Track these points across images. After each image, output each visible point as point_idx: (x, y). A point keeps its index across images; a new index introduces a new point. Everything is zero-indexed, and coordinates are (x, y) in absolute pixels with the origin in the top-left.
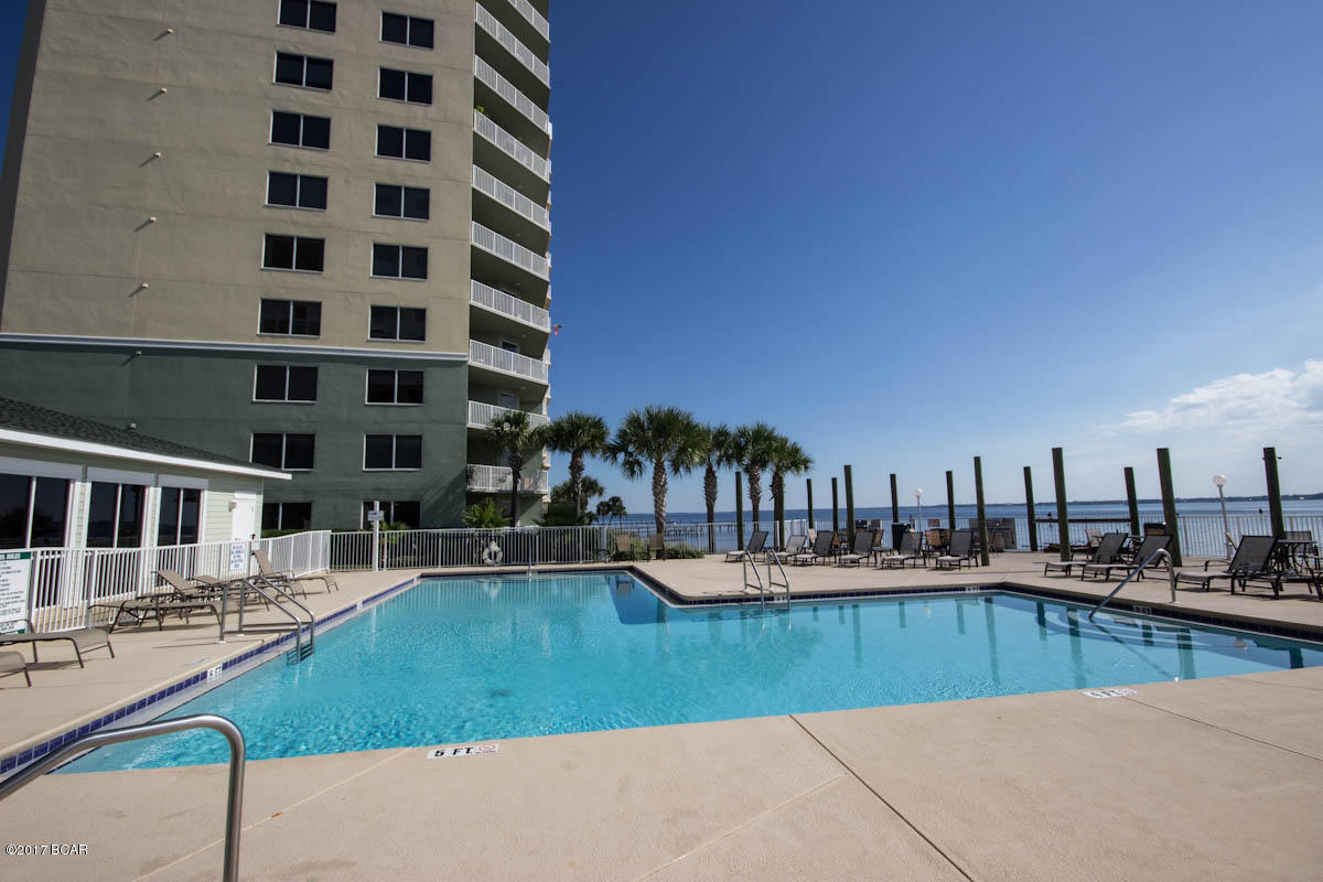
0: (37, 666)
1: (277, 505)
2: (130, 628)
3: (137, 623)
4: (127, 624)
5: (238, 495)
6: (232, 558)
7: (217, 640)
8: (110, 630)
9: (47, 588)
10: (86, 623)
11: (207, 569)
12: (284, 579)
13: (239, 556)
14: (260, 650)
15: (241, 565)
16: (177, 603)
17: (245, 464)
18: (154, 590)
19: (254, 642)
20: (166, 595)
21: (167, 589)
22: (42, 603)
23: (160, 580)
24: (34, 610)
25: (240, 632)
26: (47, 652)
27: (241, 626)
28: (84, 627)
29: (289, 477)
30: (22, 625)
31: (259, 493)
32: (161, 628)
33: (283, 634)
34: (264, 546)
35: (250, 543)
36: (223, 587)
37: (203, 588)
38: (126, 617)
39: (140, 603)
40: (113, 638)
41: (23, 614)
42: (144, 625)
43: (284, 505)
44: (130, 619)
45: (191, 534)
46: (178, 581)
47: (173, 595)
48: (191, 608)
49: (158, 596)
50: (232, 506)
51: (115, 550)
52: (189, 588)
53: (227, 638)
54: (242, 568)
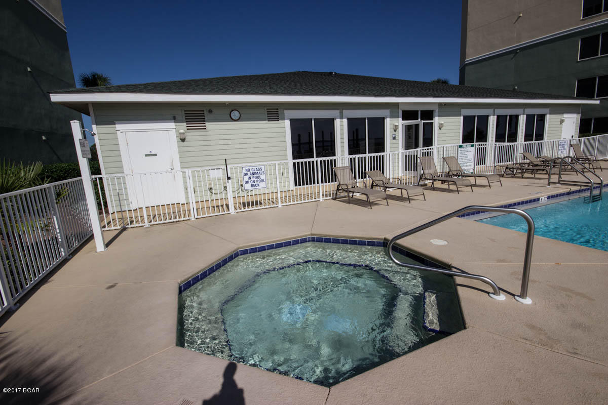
0: (475, 185)
1: (591, 120)
2: (510, 176)
3: (513, 174)
4: (509, 174)
5: (565, 115)
6: (560, 148)
7: (547, 186)
8: (502, 176)
9: (481, 158)
10: (494, 172)
11: (547, 153)
12: (589, 160)
13: (564, 147)
14: (569, 193)
15: (565, 151)
16: (531, 167)
17: (573, 98)
18: (522, 161)
19: (566, 189)
20: (526, 163)
21: (527, 161)
22: (478, 164)
23: (524, 157)
24: (476, 166)
25: (559, 183)
26: (480, 181)
27: (559, 181)
28: (493, 174)
29: (598, 102)
30: (472, 171)
31: (578, 113)
32: (522, 178)
33: (583, 188)
34: (580, 141)
35: (571, 140)
36: (554, 162)
37: (543, 161)
38: (509, 171)
39: (514, 166)
40: (502, 179)
41: (472, 167)
42: (516, 176)
43: (595, 119)
44: (509, 173)
45: (540, 136)
46: (533, 158)
47: (529, 164)
48: (537, 170)
49: (522, 164)
50: (562, 121)
51: (506, 144)
52: (537, 161)
53: (552, 185)
54: (565, 153)
